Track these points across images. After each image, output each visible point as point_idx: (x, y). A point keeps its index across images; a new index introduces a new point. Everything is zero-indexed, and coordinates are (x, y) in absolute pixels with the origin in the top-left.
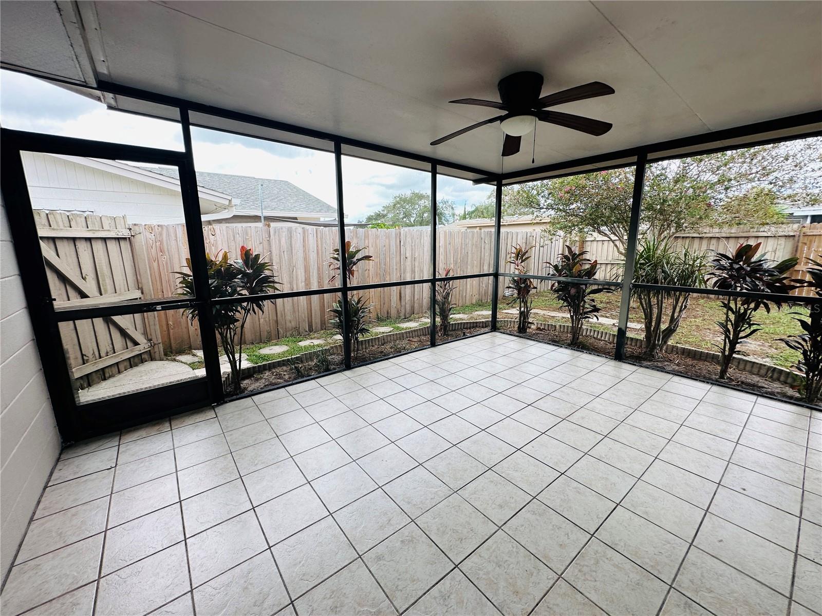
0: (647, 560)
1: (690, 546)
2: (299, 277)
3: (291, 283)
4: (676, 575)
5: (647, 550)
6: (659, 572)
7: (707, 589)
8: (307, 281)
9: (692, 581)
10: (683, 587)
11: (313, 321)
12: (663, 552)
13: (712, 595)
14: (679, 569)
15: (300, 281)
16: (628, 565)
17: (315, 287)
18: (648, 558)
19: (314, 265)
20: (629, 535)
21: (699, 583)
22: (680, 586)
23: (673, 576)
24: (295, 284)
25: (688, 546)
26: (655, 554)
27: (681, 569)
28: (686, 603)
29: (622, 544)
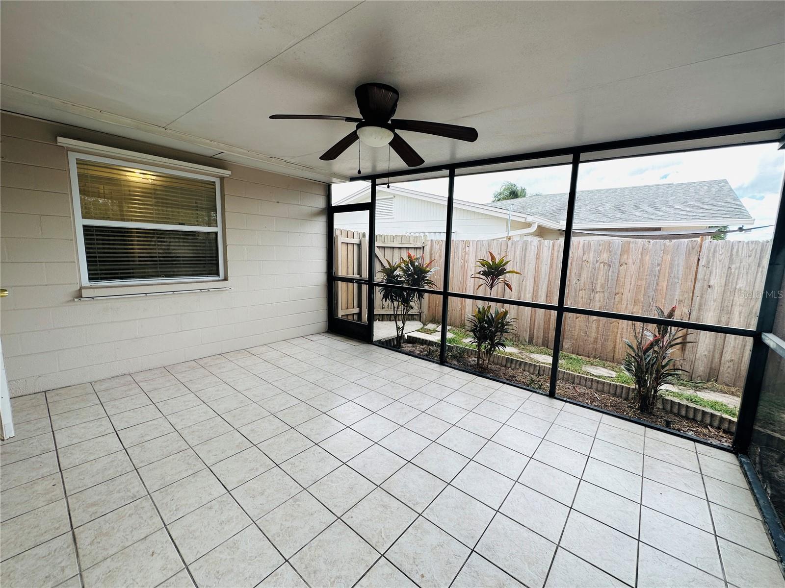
0: (173, 489)
1: (165, 525)
2: (528, 289)
3: (519, 292)
4: (153, 501)
5: (180, 492)
6: (162, 492)
7: (132, 514)
8: (535, 293)
9: (143, 508)
10: (143, 500)
11: (535, 334)
12: (172, 502)
13: (128, 515)
14: (155, 505)
15: (528, 291)
16: (177, 478)
17: (542, 301)
18: (174, 491)
19: (544, 279)
20: (197, 487)
21: (139, 512)
22: (146, 499)
23: (153, 498)
24: (523, 293)
25: (166, 523)
26: (174, 496)
27: (154, 507)
28: (135, 496)
29: (192, 480)
